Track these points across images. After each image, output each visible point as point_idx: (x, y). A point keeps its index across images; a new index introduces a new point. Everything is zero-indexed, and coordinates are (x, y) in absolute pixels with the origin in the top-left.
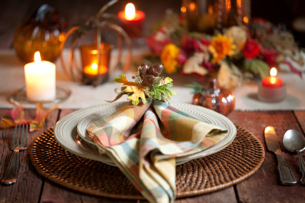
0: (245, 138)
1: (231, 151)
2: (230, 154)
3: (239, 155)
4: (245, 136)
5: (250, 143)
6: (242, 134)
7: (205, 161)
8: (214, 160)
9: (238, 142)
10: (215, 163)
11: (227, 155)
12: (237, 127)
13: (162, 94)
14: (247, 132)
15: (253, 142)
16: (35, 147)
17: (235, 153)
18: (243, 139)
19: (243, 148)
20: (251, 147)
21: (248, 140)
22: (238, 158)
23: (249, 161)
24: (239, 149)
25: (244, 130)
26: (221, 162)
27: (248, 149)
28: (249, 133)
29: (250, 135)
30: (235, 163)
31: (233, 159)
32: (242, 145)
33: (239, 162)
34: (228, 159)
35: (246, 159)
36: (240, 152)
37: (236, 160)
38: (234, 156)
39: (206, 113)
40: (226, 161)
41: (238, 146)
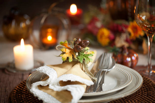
0: (148, 83)
1: (139, 93)
2: (139, 95)
3: (145, 95)
4: (148, 82)
5: (151, 87)
6: (146, 81)
7: (123, 100)
8: (129, 99)
9: (144, 87)
10: (130, 101)
11: (137, 96)
12: (143, 76)
13: (84, 59)
14: (149, 80)
15: (153, 86)
16: (15, 93)
17: (142, 94)
18: (147, 85)
19: (147, 90)
20: (152, 90)
21: (150, 85)
22: (144, 97)
23: (152, 99)
24: (145, 91)
25: (147, 79)
26: (134, 100)
27: (150, 91)
28: (150, 81)
29: (151, 81)
30: (143, 101)
31: (141, 98)
32: (147, 89)
33: (146, 100)
34: (138, 98)
35: (150, 98)
36: (145, 93)
37: (143, 99)
38: (142, 96)
39: (123, 69)
40: (137, 99)
41: (144, 89)
